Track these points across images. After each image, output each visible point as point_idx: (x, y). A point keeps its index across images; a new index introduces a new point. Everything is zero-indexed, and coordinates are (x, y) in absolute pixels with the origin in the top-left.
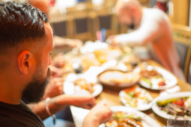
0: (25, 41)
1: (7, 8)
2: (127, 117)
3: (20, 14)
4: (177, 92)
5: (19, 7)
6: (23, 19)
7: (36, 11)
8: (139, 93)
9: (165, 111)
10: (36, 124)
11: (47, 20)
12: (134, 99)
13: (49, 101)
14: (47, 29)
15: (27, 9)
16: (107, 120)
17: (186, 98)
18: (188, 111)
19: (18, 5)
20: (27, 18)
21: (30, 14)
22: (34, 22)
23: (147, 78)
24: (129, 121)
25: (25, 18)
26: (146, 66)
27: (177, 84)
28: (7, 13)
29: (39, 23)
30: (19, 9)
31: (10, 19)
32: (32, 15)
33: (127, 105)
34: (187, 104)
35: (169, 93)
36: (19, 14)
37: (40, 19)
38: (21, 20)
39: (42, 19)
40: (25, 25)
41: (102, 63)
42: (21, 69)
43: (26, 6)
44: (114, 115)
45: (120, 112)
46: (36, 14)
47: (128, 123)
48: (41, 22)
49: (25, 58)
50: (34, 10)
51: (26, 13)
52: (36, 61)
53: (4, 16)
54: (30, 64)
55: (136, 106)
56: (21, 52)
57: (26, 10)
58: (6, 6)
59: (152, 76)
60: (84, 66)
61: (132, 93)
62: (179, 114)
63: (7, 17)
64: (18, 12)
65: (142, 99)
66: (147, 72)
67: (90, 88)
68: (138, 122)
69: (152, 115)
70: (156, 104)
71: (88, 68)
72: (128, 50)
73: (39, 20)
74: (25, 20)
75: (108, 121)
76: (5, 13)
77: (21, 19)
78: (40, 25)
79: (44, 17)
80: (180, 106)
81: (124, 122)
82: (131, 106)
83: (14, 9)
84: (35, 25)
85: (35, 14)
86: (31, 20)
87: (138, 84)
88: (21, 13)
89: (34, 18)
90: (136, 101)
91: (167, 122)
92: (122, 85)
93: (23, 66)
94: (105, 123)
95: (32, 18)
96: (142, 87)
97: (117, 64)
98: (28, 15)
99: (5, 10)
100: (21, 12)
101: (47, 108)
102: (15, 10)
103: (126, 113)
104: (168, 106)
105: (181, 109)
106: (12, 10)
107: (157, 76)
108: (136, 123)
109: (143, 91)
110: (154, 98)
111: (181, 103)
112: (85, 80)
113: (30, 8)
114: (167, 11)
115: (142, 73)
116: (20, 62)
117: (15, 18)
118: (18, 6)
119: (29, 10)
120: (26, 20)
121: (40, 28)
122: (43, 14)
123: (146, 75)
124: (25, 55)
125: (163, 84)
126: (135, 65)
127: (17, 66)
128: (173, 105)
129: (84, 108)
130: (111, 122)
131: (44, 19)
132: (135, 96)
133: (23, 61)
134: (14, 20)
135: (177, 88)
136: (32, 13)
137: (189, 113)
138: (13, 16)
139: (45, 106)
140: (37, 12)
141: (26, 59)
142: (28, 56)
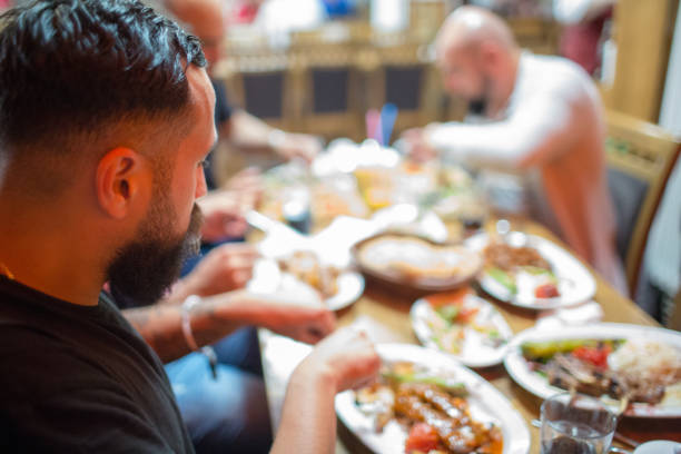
0: (124, 117)
1: (79, 11)
2: (426, 382)
3: (116, 34)
4: (590, 321)
5: (114, 13)
6: (124, 49)
7: (167, 30)
8: (474, 312)
9: (544, 375)
10: (139, 369)
11: (199, 60)
12: (455, 330)
13: (194, 306)
14: (197, 86)
15: (140, 21)
16: (364, 379)
17: (616, 343)
18: (613, 384)
19: (113, 6)
20: (135, 47)
21: (146, 36)
22: (157, 61)
23: (503, 268)
24: (429, 394)
25: (128, 46)
26: (508, 233)
27: (594, 299)
28: (75, 27)
29: (172, 65)
30: (114, 18)
31: (83, 46)
32: (151, 41)
33: (432, 345)
34: (615, 361)
35: (565, 323)
36: (112, 34)
37: (178, 56)
38: (115, 51)
39: (184, 55)
40: (128, 69)
41: (373, 210)
42: (105, 202)
43: (138, 11)
44: (384, 370)
45: (408, 365)
46: (166, 37)
47: (424, 400)
48: (178, 64)
49: (119, 168)
50: (160, 24)
51: (136, 32)
52: (155, 182)
53: (65, 34)
54: (134, 190)
55: (457, 350)
56: (108, 151)
57: (137, 24)
58: (75, 6)
59: (521, 264)
60: (319, 212)
61: (451, 310)
62: (585, 390)
63: (74, 40)
64: (111, 28)
65: (480, 331)
66: (507, 249)
67: (326, 281)
68: (457, 401)
69: (503, 383)
70: (520, 352)
71: (328, 221)
72: (458, 176)
73: (173, 58)
74: (129, 55)
75: (365, 384)
76: (70, 25)
77: (118, 49)
78: (174, 73)
79: (189, 48)
80: (593, 367)
81: (413, 393)
82: (442, 349)
83: (98, 18)
84: (158, 72)
85: (164, 37)
86: (147, 56)
87: (475, 286)
88: (119, 30)
89: (158, 50)
90: (461, 338)
91: (542, 408)
92: (425, 283)
93: (111, 192)
94: (356, 389)
95: (151, 48)
96: (484, 295)
97: (419, 219)
98: (139, 40)
99: (71, 17)
100: (119, 27)
101: (187, 328)
102: (102, 21)
103: (424, 370)
104: (554, 359)
105: (595, 374)
106: (93, 20)
107: (536, 265)
108: (450, 402)
109: (486, 308)
110: (516, 332)
111: (596, 355)
112: (313, 256)
113: (151, 18)
114: (596, 71)
115: (490, 253)
116: (102, 178)
117: (98, 46)
118: (112, 10)
119: (144, 23)
120: (133, 56)
121: (173, 81)
122: (188, 39)
123: (503, 258)
124: (120, 159)
125: (552, 293)
126: (472, 227)
127: (94, 191)
128: (570, 361)
129: (296, 337)
130: (374, 390)
131: (189, 56)
132: (460, 320)
133: (113, 178)
134: (96, 51)
135: (592, 310)
136: (154, 33)
137: (617, 390)
138: (94, 37)
139: (181, 320)
140: (169, 34)
141: (124, 172)
142: (129, 164)
